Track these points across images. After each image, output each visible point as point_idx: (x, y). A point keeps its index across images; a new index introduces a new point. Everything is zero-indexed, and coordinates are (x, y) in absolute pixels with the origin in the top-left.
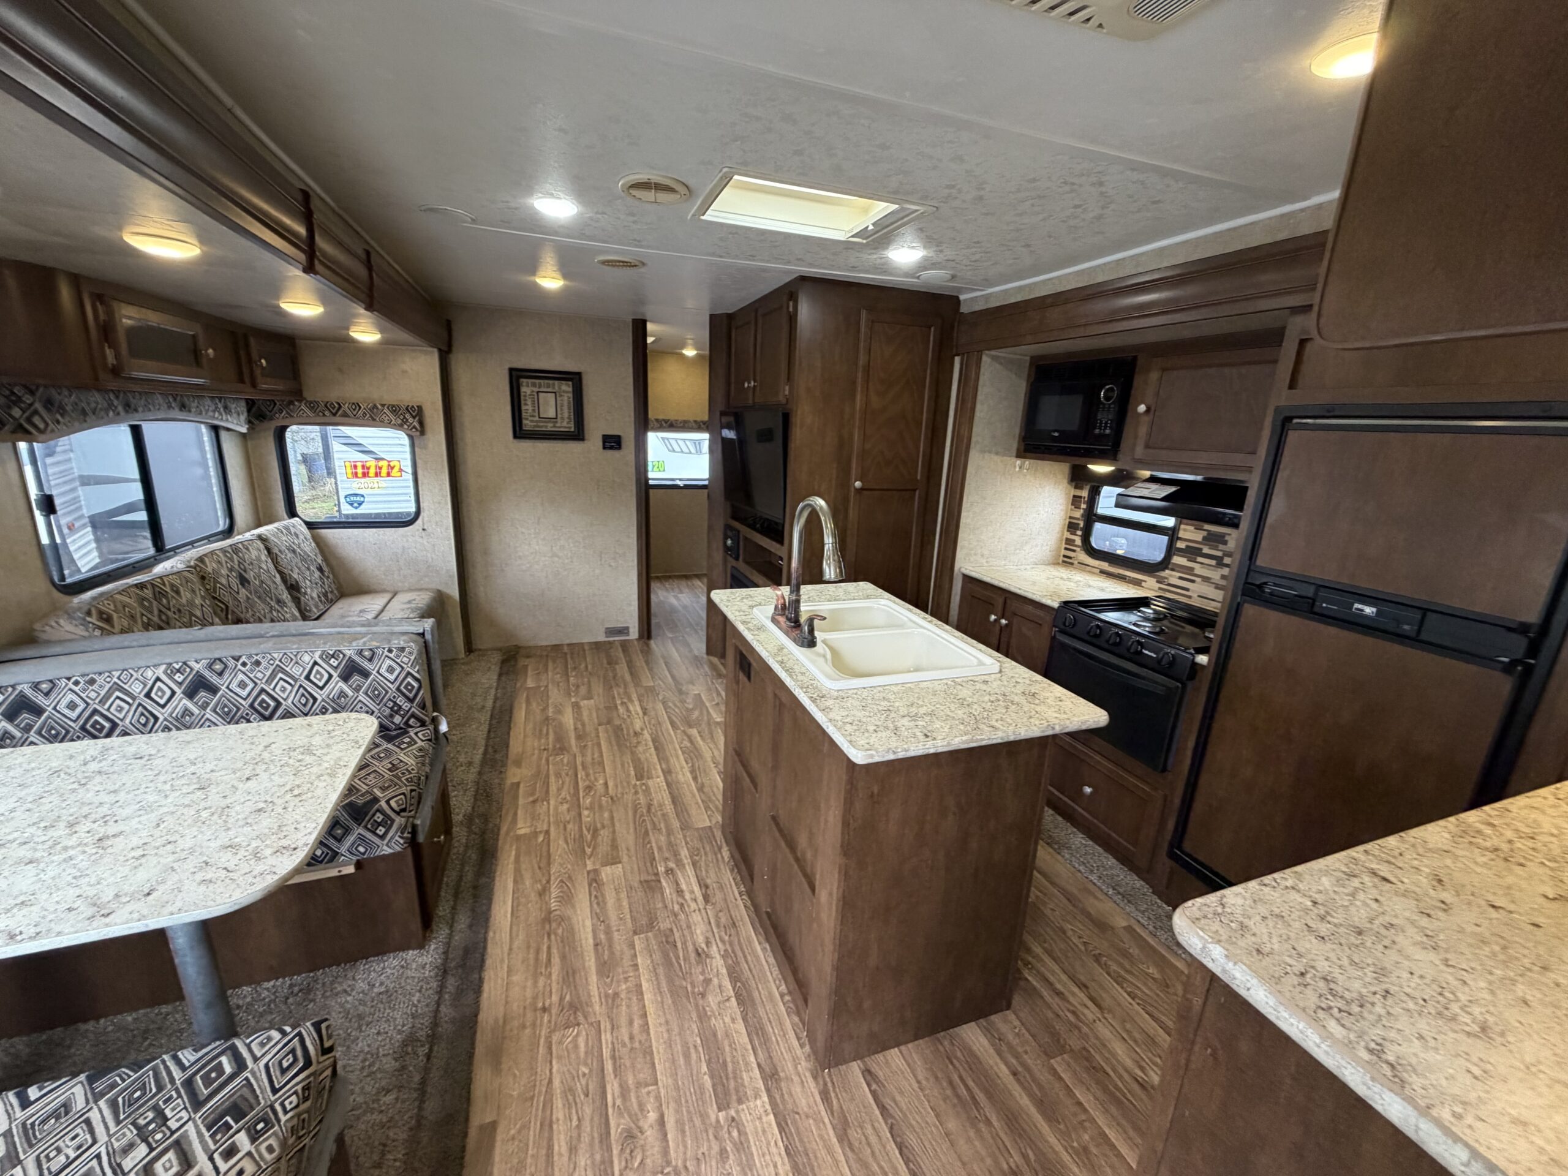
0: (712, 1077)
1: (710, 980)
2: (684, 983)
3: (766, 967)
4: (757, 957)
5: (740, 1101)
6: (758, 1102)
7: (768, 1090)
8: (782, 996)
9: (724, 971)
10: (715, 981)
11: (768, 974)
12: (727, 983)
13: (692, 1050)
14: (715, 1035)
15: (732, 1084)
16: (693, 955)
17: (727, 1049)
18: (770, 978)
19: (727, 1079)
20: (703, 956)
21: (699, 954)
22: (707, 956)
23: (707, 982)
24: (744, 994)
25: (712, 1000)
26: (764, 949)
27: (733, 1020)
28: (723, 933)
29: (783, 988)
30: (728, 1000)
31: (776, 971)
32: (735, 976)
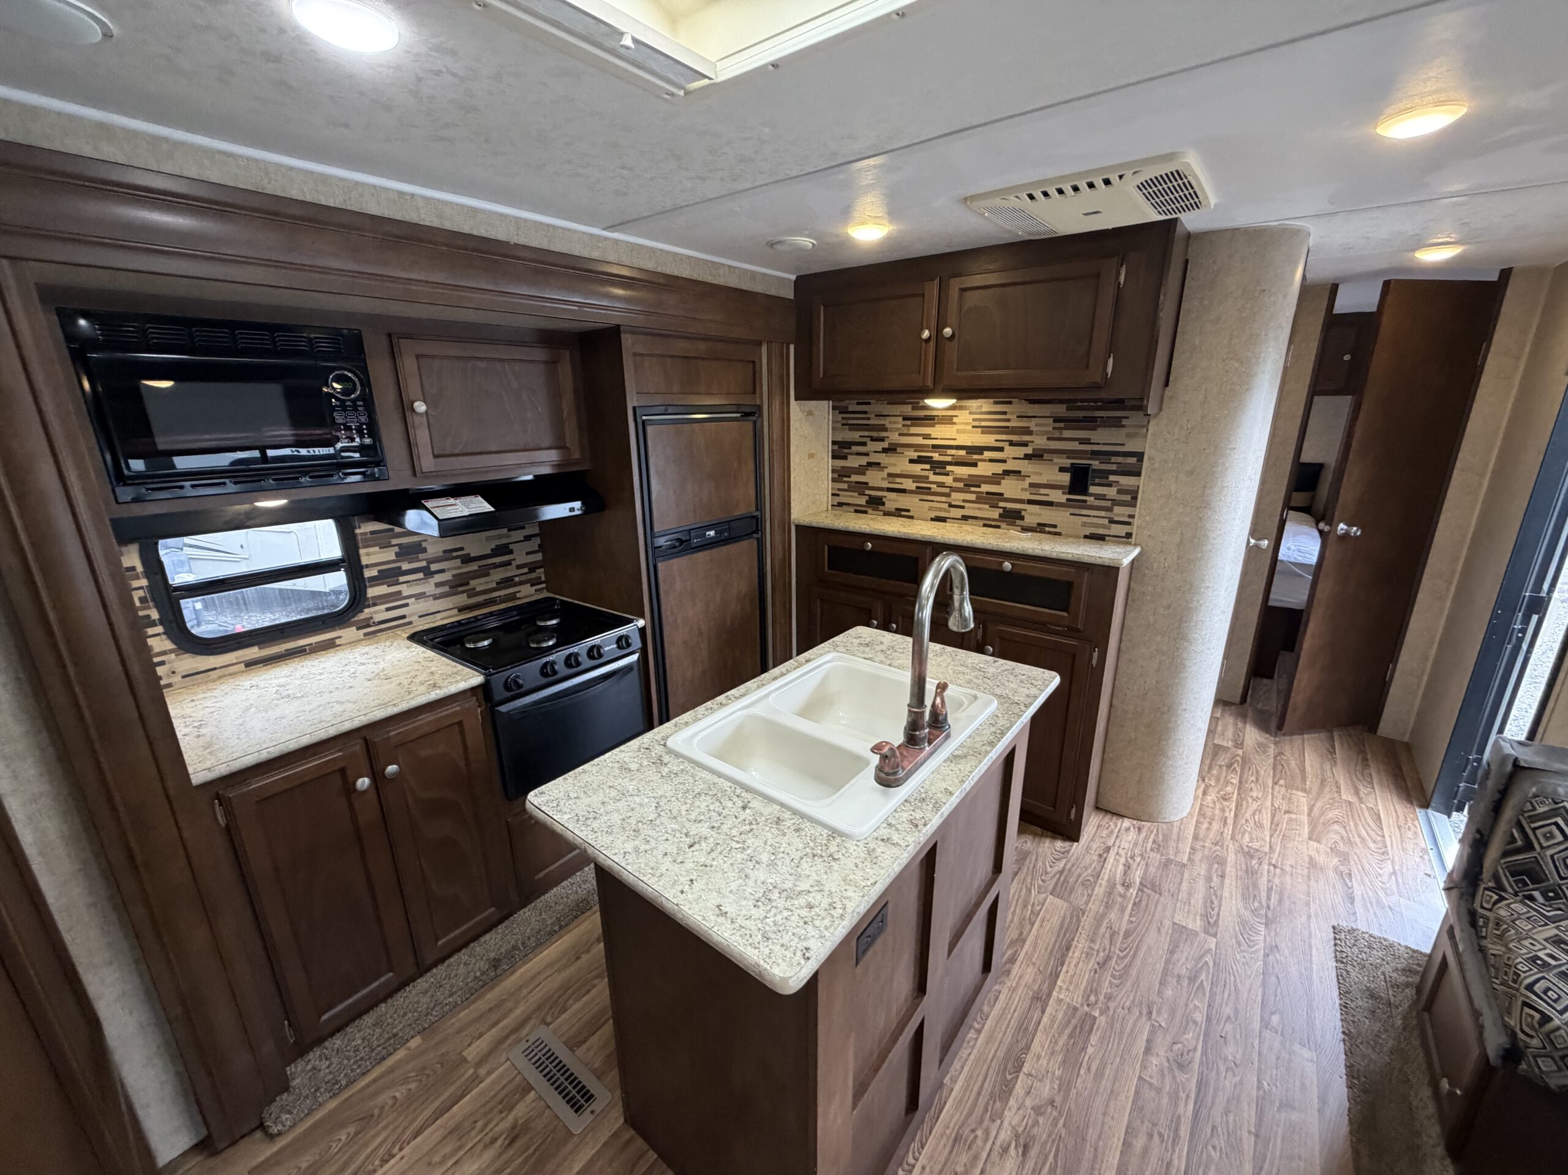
0: (1087, 1041)
1: (1032, 1108)
2: (1063, 1132)
3: (969, 1063)
4: (969, 1078)
5: (1076, 1009)
6: (1062, 997)
7: (1049, 995)
8: (979, 1032)
9: (1012, 1102)
10: (1028, 1103)
11: (972, 1057)
12: (1019, 1089)
13: (1093, 1069)
14: (1064, 1062)
15: (1074, 1022)
16: (1033, 1153)
17: (1061, 1043)
18: (975, 1051)
19: (1076, 1027)
20: (1022, 1141)
21: (1026, 1148)
22: (1017, 1136)
23: (1038, 1110)
24: (1010, 1065)
25: (1046, 1090)
26: (954, 1081)
27: (1039, 1057)
28: (979, 1142)
29: (972, 1034)
30: (1029, 1075)
31: (964, 1053)
32: (1005, 1090)
